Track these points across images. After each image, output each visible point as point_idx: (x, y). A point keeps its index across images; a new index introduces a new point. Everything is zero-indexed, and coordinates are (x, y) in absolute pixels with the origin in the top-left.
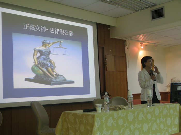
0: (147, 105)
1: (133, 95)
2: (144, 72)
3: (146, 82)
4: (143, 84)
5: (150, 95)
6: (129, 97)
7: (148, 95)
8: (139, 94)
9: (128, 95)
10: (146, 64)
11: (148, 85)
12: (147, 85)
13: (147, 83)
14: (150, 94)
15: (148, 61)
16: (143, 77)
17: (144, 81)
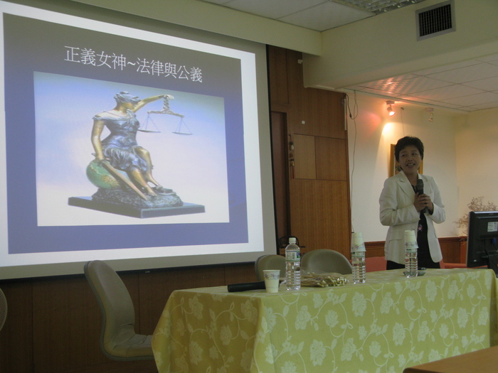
0: (404, 273)
1: (367, 245)
3: (398, 211)
5: (412, 245)
6: (356, 250)
7: (407, 245)
8: (382, 244)
9: (352, 246)
11: (402, 220)
14: (413, 243)
17: (395, 208)
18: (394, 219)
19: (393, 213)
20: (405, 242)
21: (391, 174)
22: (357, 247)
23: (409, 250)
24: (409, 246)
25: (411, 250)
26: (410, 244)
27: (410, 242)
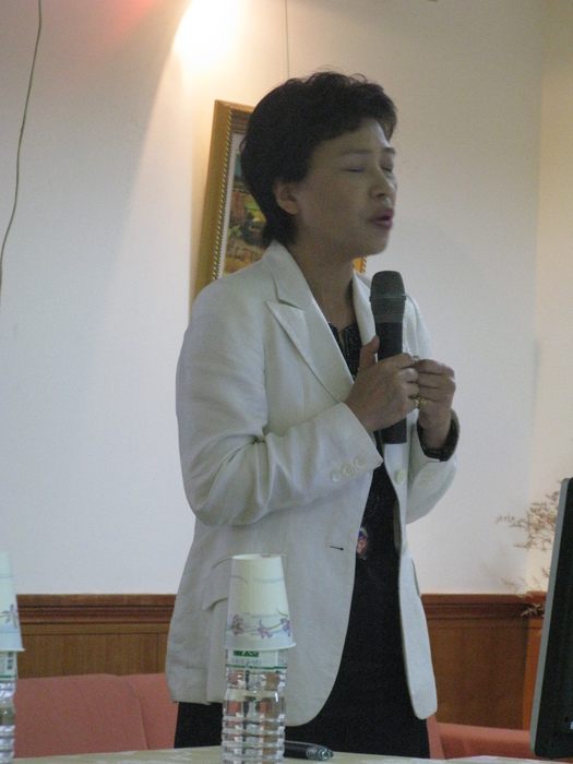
4: (230, 470)
5: (263, 631)
7: (237, 627)
10: (301, 202)
14: (273, 622)
15: (329, 158)
19: (258, 456)
20: (231, 612)
23: (247, 654)
24: (246, 635)
25: (256, 654)
26: (255, 624)
27: (253, 617)
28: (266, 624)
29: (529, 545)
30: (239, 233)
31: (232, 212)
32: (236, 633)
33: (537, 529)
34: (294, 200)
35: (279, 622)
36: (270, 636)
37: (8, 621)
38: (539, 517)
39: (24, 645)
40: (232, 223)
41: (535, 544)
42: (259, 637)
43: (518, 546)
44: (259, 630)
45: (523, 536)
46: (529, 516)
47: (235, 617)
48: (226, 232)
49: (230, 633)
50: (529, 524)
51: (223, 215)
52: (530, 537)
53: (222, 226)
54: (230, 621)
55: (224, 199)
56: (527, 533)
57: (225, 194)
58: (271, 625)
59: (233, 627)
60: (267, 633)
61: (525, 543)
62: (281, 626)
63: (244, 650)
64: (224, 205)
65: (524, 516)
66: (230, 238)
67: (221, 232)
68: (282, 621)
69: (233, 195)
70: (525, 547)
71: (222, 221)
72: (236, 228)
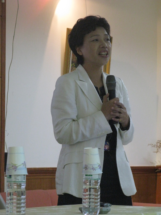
0: (80, 209)
2: (79, 83)
3: (81, 121)
5: (93, 169)
6: (13, 173)
7: (86, 168)
8: (52, 171)
9: (8, 166)
11: (87, 134)
12: (83, 135)
13: (82, 128)
16: (72, 99)
17: (74, 117)
18: (77, 134)
19: (74, 125)
20: (84, 164)
21: (65, 70)
22: (15, 168)
23: (89, 175)
24: (89, 170)
25: (91, 175)
26: (91, 167)
27: (91, 165)
28: (94, 167)
29: (157, 152)
30: (74, 65)
31: (72, 60)
32: (86, 170)
33: (159, 147)
34: (81, 51)
35: (98, 166)
36: (95, 170)
37: (23, 166)
38: (160, 144)
39: (28, 173)
40: (72, 63)
41: (159, 152)
42: (92, 171)
43: (154, 152)
44: (92, 168)
45: (155, 149)
46: (157, 144)
47: (86, 165)
48: (71, 65)
49: (84, 170)
50: (157, 146)
51: (70, 60)
52: (158, 150)
53: (70, 63)
54: (84, 166)
55: (70, 56)
56: (157, 149)
57: (70, 54)
58: (95, 167)
59: (85, 168)
60: (94, 169)
61: (156, 151)
62: (98, 167)
63: (88, 174)
64: (70, 57)
65: (156, 144)
66: (72, 67)
67: (69, 65)
68: (99, 166)
69: (72, 55)
70: (156, 152)
71: (70, 62)
72: (73, 64)
